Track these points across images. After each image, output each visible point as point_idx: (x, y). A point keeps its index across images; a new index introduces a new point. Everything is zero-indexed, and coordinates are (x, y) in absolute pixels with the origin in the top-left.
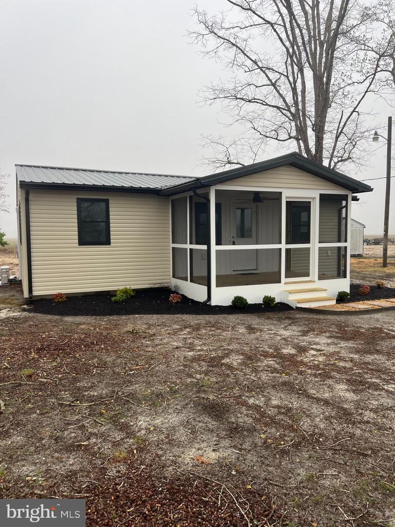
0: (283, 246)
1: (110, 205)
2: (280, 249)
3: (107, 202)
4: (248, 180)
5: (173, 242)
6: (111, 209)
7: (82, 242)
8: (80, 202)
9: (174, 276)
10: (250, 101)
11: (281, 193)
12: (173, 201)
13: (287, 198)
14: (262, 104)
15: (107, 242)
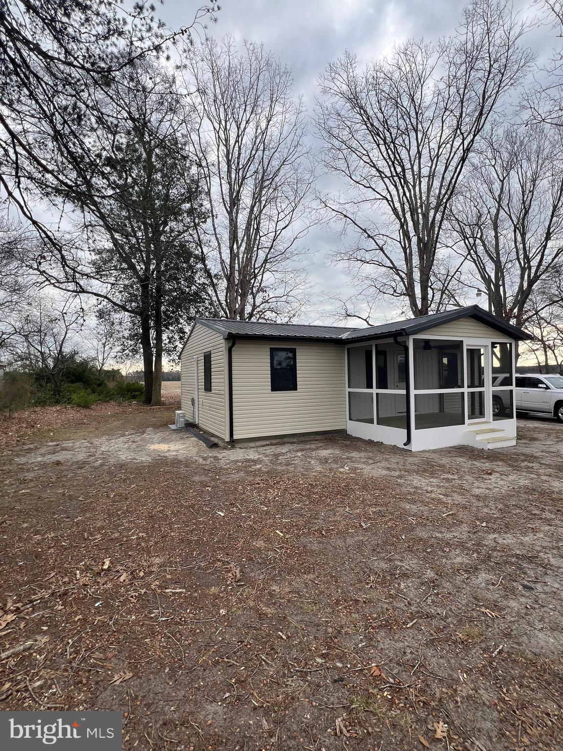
0: (466, 390)
1: (297, 354)
2: (463, 393)
3: (293, 351)
4: (439, 330)
5: (349, 387)
6: (297, 357)
7: (274, 388)
8: (273, 351)
9: (350, 419)
10: (368, 263)
11: (462, 341)
12: (348, 349)
13: (467, 345)
14: (378, 265)
15: (294, 387)
